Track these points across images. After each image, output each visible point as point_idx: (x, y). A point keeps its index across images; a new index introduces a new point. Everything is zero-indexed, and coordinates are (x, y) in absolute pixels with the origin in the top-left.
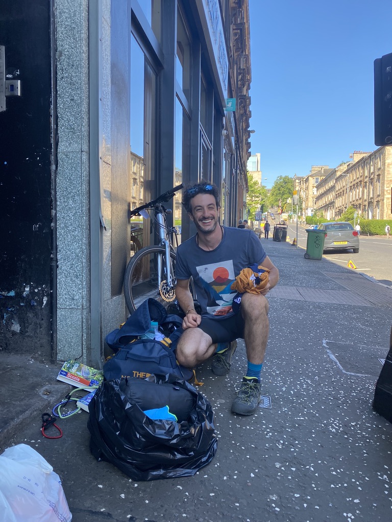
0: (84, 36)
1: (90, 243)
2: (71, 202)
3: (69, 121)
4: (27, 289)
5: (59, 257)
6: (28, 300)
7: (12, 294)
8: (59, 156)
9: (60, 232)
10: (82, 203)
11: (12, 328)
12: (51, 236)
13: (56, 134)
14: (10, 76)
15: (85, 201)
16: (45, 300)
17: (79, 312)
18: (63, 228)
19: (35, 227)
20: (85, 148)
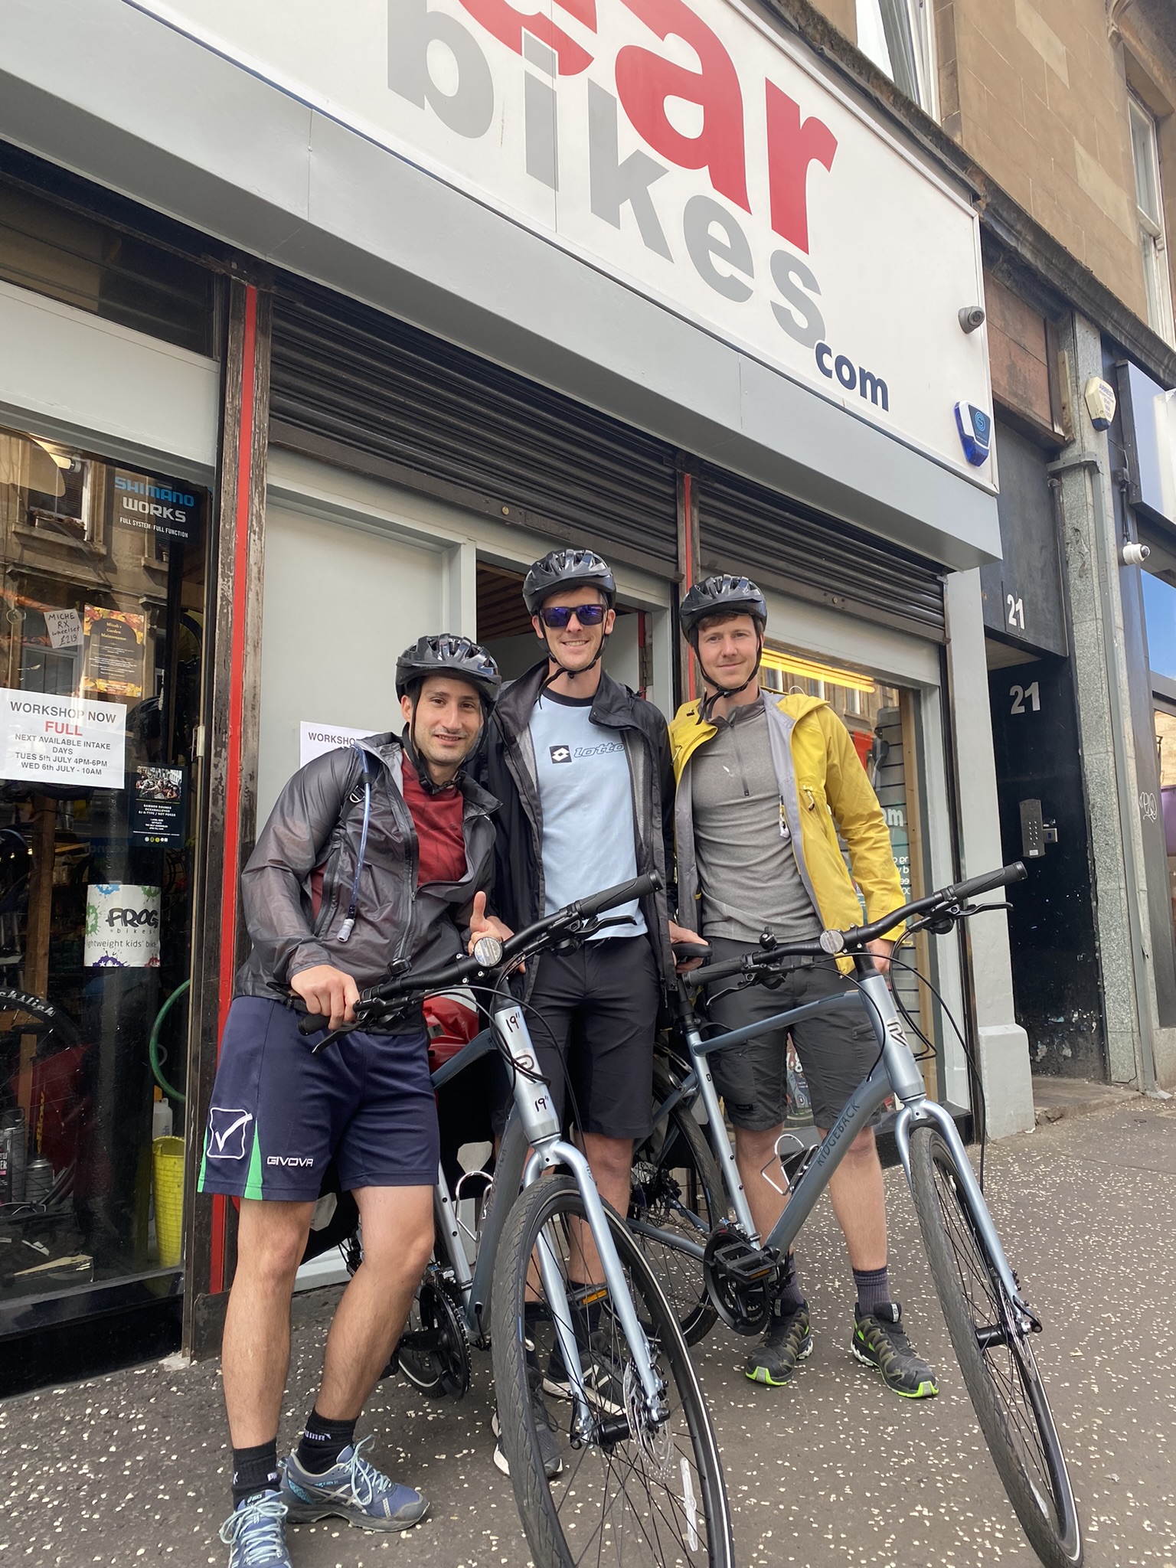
0: (1114, 789)
1: (1134, 970)
2: (1113, 934)
3: (1105, 862)
4: (1076, 1015)
5: (1105, 984)
6: (1077, 1026)
7: (1061, 1020)
8: (1098, 893)
9: (1105, 961)
10: (1123, 934)
11: (1064, 1053)
12: (1096, 964)
13: (1095, 874)
14: (1047, 825)
15: (1127, 933)
16: (1094, 1025)
17: (1130, 1034)
18: (1107, 958)
19: (1080, 957)
20: (1123, 885)
